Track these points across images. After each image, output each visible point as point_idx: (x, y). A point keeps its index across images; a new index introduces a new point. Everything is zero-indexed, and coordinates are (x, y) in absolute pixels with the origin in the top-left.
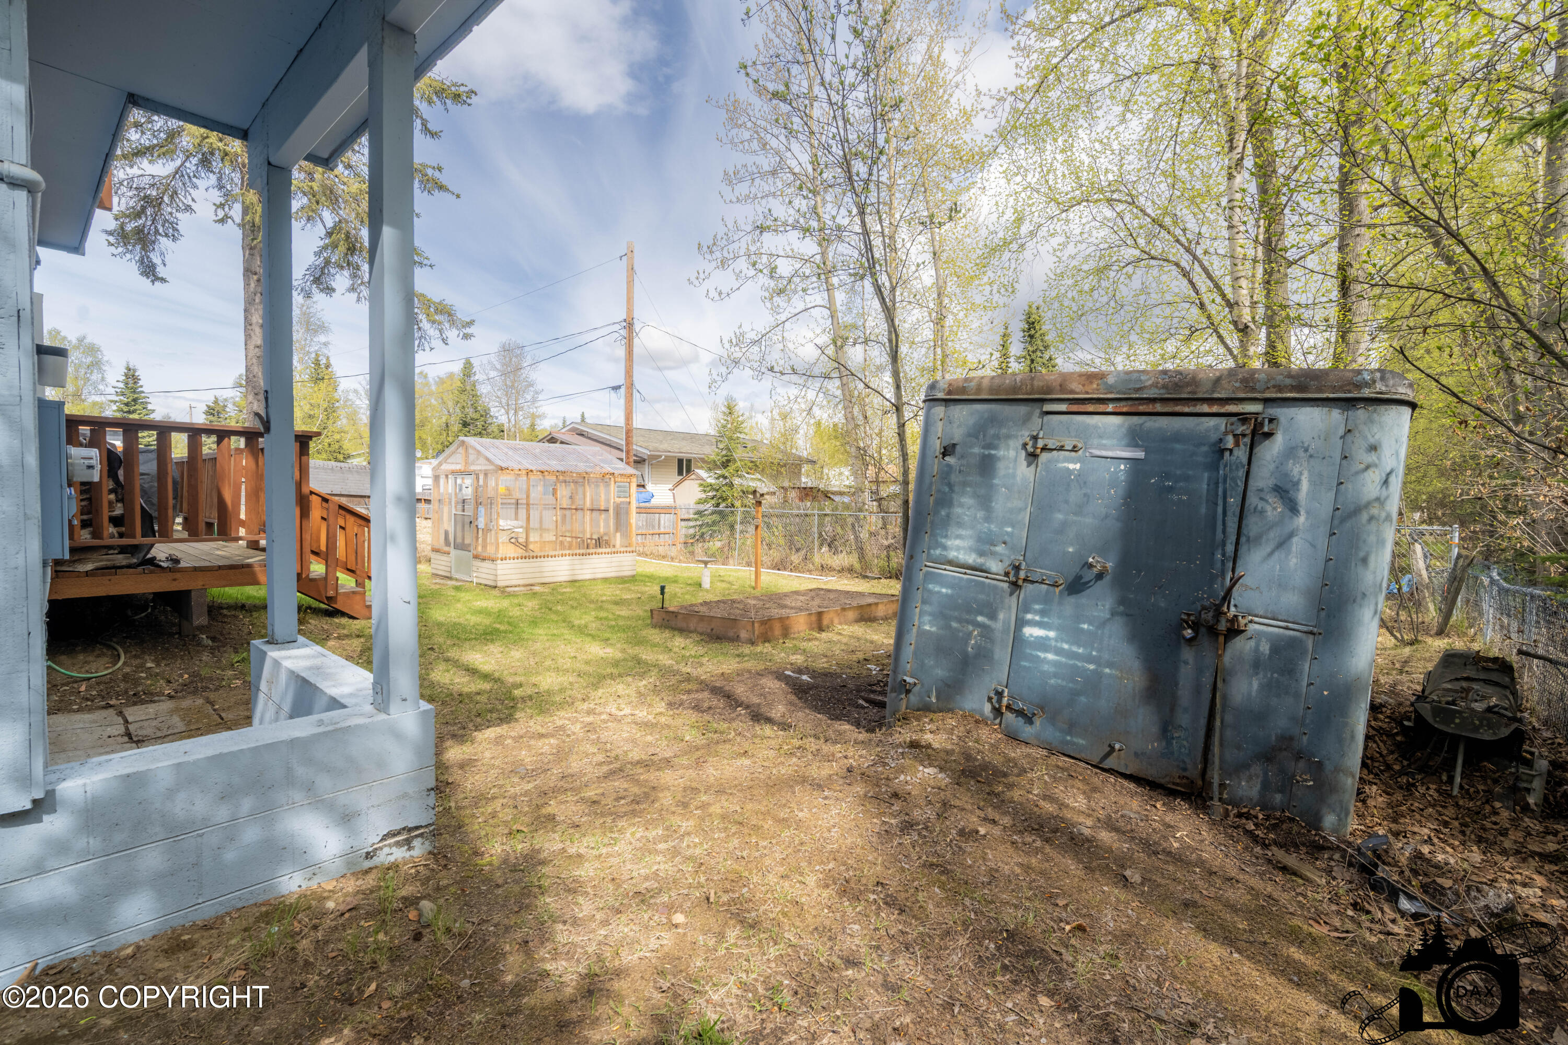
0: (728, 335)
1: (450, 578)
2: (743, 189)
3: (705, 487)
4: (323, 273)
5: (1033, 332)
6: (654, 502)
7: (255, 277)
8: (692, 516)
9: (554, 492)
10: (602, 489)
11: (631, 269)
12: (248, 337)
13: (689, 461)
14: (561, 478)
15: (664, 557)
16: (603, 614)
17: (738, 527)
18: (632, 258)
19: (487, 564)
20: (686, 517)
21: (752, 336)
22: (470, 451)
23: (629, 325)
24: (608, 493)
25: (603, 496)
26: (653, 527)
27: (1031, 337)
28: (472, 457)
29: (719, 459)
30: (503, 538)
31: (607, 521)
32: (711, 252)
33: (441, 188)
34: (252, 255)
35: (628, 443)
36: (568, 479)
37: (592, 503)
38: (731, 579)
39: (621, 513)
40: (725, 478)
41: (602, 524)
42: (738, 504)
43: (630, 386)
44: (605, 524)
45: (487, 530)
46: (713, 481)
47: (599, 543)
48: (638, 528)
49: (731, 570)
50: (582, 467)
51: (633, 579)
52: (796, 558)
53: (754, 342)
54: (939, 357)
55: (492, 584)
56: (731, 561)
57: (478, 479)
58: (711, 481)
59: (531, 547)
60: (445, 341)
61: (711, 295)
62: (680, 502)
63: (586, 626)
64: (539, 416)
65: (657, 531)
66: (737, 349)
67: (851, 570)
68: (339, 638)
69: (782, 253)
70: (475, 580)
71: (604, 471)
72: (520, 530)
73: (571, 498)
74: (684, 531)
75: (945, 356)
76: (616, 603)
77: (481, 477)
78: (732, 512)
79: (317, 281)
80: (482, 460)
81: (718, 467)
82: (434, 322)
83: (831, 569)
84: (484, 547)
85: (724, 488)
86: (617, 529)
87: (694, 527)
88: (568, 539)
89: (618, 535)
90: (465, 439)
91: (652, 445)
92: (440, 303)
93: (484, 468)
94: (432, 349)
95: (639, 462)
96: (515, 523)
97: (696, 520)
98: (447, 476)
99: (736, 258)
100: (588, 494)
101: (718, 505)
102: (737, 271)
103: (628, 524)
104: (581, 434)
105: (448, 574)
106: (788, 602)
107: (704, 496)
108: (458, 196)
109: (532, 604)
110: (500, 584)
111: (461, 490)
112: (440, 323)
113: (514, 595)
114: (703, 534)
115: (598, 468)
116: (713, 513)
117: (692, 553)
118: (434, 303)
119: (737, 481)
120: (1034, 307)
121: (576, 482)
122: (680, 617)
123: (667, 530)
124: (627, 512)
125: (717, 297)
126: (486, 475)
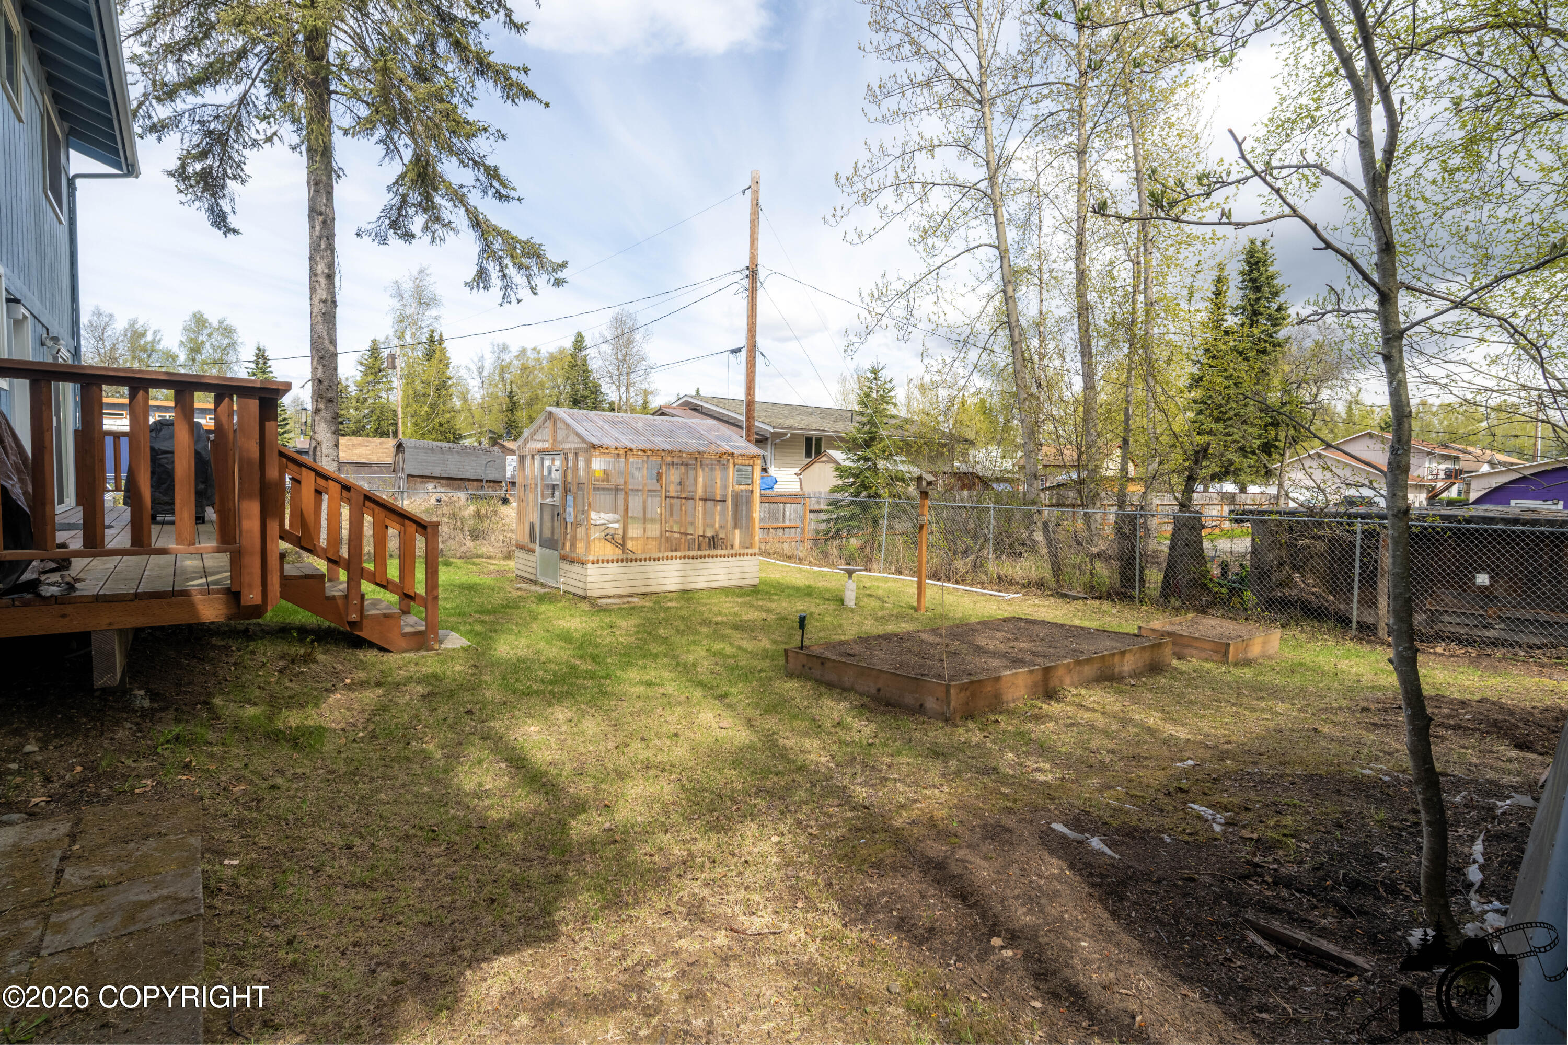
0: (868, 287)
1: (535, 583)
2: (891, 104)
3: (842, 472)
4: (400, 215)
5: (1256, 274)
6: (778, 488)
7: (321, 218)
8: (823, 507)
9: (659, 476)
10: (718, 473)
11: (756, 205)
12: (313, 289)
13: (819, 440)
14: (669, 459)
15: (790, 557)
16: (718, 646)
17: (884, 523)
18: (757, 191)
19: (576, 568)
20: (816, 507)
21: (899, 286)
22: (559, 425)
23: (753, 273)
24: (725, 479)
25: (719, 482)
26: (777, 520)
27: (1253, 281)
28: (561, 434)
29: (861, 438)
30: (595, 534)
31: (723, 514)
32: (851, 185)
33: (528, 94)
34: (317, 191)
35: (750, 417)
36: (676, 460)
37: (705, 491)
38: (881, 593)
39: (741, 503)
40: (867, 459)
41: (717, 518)
42: (883, 492)
43: (752, 347)
44: (720, 518)
45: (576, 524)
46: (852, 465)
47: (714, 542)
48: (761, 520)
49: (877, 579)
50: (694, 445)
51: (755, 590)
52: (961, 565)
53: (900, 295)
54: (1140, 306)
55: (581, 592)
56: (875, 566)
57: (567, 459)
58: (849, 463)
59: (630, 545)
60: (533, 290)
61: (849, 238)
62: (807, 489)
63: (695, 665)
64: (651, 393)
65: (781, 524)
66: (879, 303)
67: (1040, 584)
68: (349, 688)
69: (939, 181)
70: (562, 587)
71: (721, 450)
72: (616, 525)
73: (680, 484)
74: (813, 526)
75: (1150, 304)
76: (736, 627)
77: (571, 457)
78: (877, 504)
79: (394, 225)
80: (572, 437)
81: (861, 447)
82: (520, 267)
83: (1012, 582)
84: (573, 546)
85: (867, 474)
86: (736, 525)
87: (828, 521)
88: (677, 535)
89: (737, 532)
90: (555, 410)
91: (776, 421)
92: (527, 242)
93: (573, 446)
94: (519, 301)
95: (761, 441)
96: (610, 516)
97: (827, 512)
98: (533, 456)
99: (881, 189)
100: (701, 480)
101: (858, 494)
102: (882, 206)
103: (750, 518)
104: (695, 408)
105: (533, 578)
106: (981, 641)
107: (840, 482)
108: (547, 105)
109: (629, 623)
110: (590, 594)
111: (550, 473)
112: (527, 268)
113: (605, 610)
114: (839, 530)
115: (713, 446)
116: (852, 503)
117: (825, 554)
118: (519, 242)
119: (881, 464)
120: (1258, 244)
121: (686, 465)
122: (828, 665)
123: (793, 524)
124: (749, 502)
125: (857, 240)
126: (576, 455)
